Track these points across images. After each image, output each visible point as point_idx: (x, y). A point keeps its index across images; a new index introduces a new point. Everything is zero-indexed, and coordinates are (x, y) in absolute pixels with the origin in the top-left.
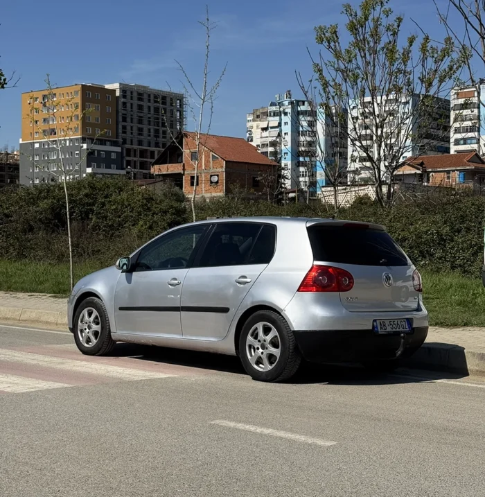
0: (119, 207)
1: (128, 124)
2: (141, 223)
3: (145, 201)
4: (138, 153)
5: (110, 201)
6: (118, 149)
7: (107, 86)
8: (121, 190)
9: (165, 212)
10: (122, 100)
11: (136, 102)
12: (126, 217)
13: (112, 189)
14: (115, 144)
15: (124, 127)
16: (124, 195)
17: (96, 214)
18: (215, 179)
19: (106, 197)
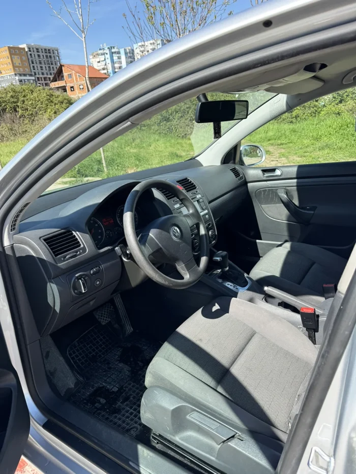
0: (34, 102)
1: (35, 65)
2: (49, 110)
3: (48, 97)
4: (43, 79)
5: (27, 99)
6: (33, 78)
7: (21, 46)
8: (32, 92)
9: (62, 103)
10: (29, 53)
11: (36, 54)
12: (39, 108)
13: (27, 91)
14: (31, 75)
15: (33, 67)
16: (35, 94)
17: (21, 108)
18: (82, 87)
19: (24, 96)
